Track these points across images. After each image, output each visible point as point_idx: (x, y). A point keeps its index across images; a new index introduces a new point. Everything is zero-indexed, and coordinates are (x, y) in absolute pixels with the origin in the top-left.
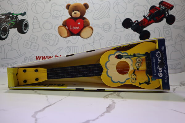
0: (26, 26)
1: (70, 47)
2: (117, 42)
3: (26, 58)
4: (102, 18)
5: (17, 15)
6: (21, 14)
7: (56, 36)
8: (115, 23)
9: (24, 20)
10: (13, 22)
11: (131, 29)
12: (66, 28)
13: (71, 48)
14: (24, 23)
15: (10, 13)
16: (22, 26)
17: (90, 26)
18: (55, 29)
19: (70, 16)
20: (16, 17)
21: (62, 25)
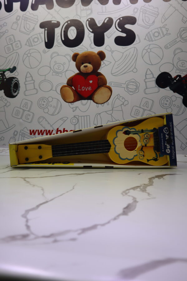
0: (17, 86)
1: (77, 117)
2: (149, 109)
3: (16, 133)
4: (125, 73)
5: (4, 72)
6: (9, 70)
7: (58, 100)
8: (145, 80)
9: (14, 78)
11: (170, 88)
12: (72, 89)
13: (80, 118)
14: (13, 83)
16: (11, 87)
17: (108, 85)
18: (56, 91)
20: (3, 74)
21: (66, 85)
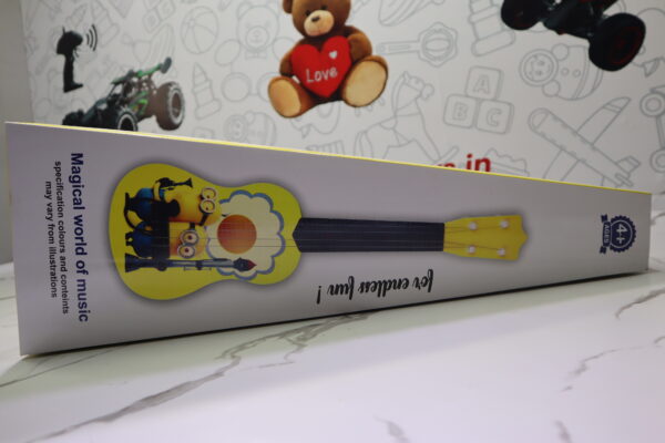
0: (178, 102)
2: (491, 96)
4: (413, 13)
5: (150, 75)
6: (159, 68)
7: (266, 116)
8: (469, 18)
9: (170, 84)
10: (145, 97)
11: (545, 25)
14: (171, 95)
15: (132, 74)
16: (167, 106)
18: (259, 94)
19: (299, 37)
20: (149, 82)
21: (278, 75)
